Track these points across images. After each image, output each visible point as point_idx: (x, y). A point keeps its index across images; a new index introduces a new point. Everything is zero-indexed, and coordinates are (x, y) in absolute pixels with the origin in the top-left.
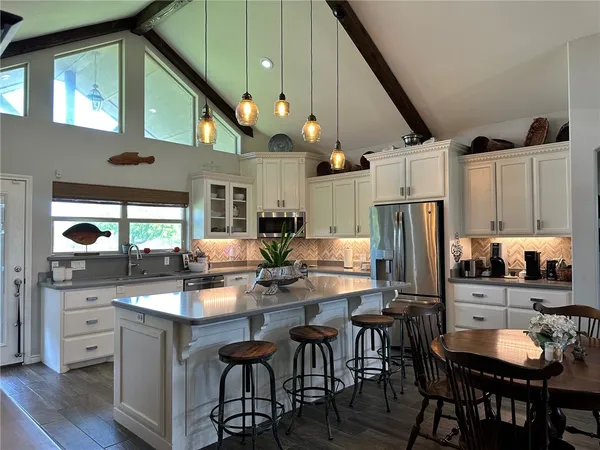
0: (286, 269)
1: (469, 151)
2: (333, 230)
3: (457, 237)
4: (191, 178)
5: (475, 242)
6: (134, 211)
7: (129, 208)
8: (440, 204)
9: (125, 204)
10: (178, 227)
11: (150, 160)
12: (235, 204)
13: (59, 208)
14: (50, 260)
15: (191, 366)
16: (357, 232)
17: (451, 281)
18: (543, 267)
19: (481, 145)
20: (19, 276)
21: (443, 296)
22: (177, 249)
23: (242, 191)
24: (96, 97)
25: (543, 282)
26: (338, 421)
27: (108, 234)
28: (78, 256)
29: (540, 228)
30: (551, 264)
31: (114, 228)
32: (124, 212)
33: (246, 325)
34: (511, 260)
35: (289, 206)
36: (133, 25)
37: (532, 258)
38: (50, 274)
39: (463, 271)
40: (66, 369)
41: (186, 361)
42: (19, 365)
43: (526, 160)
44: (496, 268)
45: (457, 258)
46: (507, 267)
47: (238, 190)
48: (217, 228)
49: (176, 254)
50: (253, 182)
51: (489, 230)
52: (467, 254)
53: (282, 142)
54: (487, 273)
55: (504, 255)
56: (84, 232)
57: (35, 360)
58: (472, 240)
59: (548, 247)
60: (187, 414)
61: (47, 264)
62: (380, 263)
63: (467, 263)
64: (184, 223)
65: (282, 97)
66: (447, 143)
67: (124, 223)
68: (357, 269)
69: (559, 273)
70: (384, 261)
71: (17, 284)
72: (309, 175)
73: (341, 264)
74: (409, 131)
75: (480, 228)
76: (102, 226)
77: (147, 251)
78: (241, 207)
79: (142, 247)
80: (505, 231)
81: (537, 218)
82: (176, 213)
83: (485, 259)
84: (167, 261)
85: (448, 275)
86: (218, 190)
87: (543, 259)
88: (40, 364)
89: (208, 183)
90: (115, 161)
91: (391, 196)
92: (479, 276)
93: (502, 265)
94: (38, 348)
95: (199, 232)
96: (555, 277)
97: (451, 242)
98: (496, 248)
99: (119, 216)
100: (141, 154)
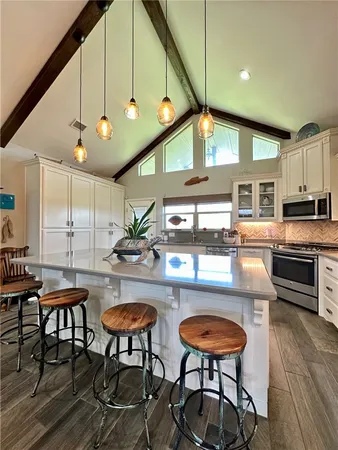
6: (202, 207)
7: (199, 206)
9: (196, 204)
11: (206, 179)
13: (168, 209)
22: (223, 229)
27: (186, 220)
28: (172, 231)
31: (190, 218)
32: (196, 209)
49: (222, 232)
53: (310, 130)
56: (176, 220)
64: (231, 213)
77: (205, 229)
79: (203, 227)
82: (228, 206)
84: (216, 236)
89: (236, 184)
90: (188, 183)
99: (193, 211)
100: (201, 177)
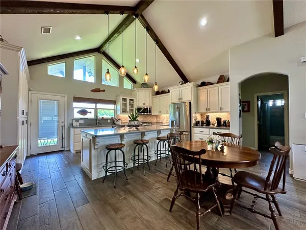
0: (136, 122)
1: (200, 86)
2: (160, 112)
3: (195, 113)
4: (116, 96)
5: (201, 115)
6: (99, 106)
8: (190, 103)
9: (96, 104)
10: (113, 111)
11: (104, 91)
12: (130, 104)
13: (75, 104)
14: (73, 120)
15: (99, 150)
16: (167, 112)
17: (193, 127)
18: (222, 123)
19: (203, 84)
20: (63, 124)
21: (191, 132)
22: (112, 118)
23: (133, 100)
24: (90, 73)
25: (222, 127)
26: (150, 169)
27: (90, 113)
28: (81, 119)
29: (221, 110)
30: (225, 122)
31: (93, 111)
32: (96, 106)
33: (119, 139)
34: (213, 121)
35: (146, 105)
36: (98, 50)
37: (219, 120)
38: (72, 124)
39: (197, 124)
40: (75, 152)
41: (97, 149)
42: (63, 150)
43: (217, 88)
44: (208, 123)
45: (195, 120)
46: (211, 123)
47: (131, 100)
48: (124, 111)
49: (112, 119)
50: (135, 98)
51: (205, 111)
52: (199, 119)
53: (145, 85)
54: (205, 125)
55: (210, 119)
56: (83, 112)
57: (68, 149)
58: (201, 114)
59: (224, 116)
60: (97, 166)
61: (71, 121)
62: (172, 122)
63: (199, 121)
64: (114, 110)
65: (136, 67)
66: (192, 83)
67: (96, 110)
68: (167, 124)
69: (227, 124)
70: (173, 121)
71: (62, 127)
72: (153, 95)
73: (162, 123)
74: (181, 80)
75: (203, 110)
76: (89, 110)
77: (103, 118)
78: (132, 105)
79: (101, 117)
80: (210, 111)
81: (220, 106)
82: (112, 106)
83: (205, 120)
84: (109, 121)
85: (192, 125)
86: (125, 100)
87: (222, 120)
88: (69, 150)
89: (121, 98)
91: (176, 100)
92: (202, 125)
93: (210, 122)
94: (69, 146)
95: (119, 113)
96: (226, 126)
97: (193, 115)
98: (208, 117)
99: (94, 107)
100: (101, 89)
